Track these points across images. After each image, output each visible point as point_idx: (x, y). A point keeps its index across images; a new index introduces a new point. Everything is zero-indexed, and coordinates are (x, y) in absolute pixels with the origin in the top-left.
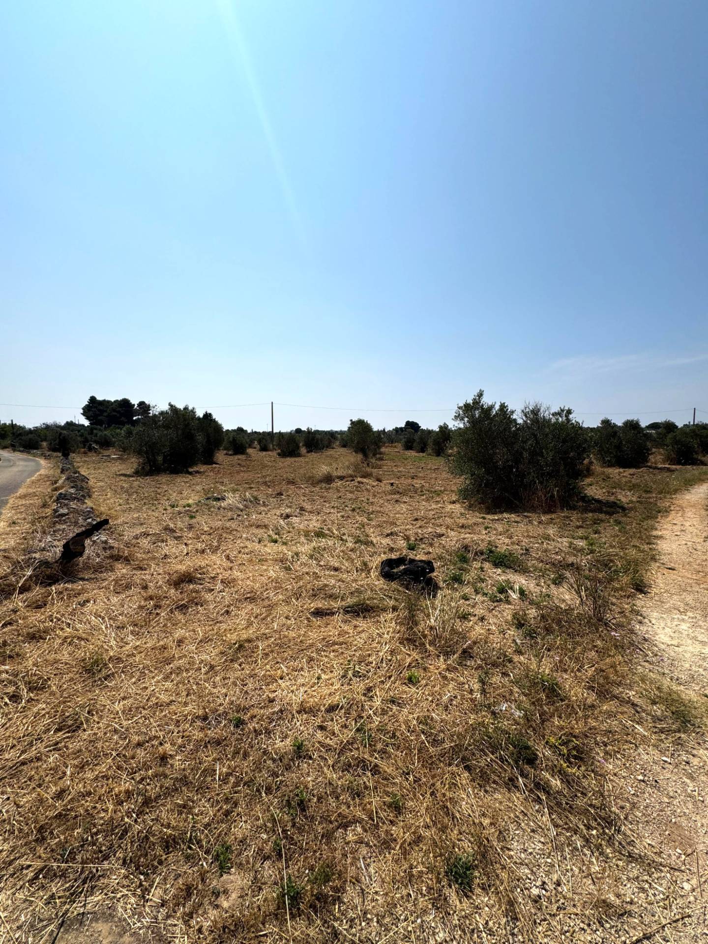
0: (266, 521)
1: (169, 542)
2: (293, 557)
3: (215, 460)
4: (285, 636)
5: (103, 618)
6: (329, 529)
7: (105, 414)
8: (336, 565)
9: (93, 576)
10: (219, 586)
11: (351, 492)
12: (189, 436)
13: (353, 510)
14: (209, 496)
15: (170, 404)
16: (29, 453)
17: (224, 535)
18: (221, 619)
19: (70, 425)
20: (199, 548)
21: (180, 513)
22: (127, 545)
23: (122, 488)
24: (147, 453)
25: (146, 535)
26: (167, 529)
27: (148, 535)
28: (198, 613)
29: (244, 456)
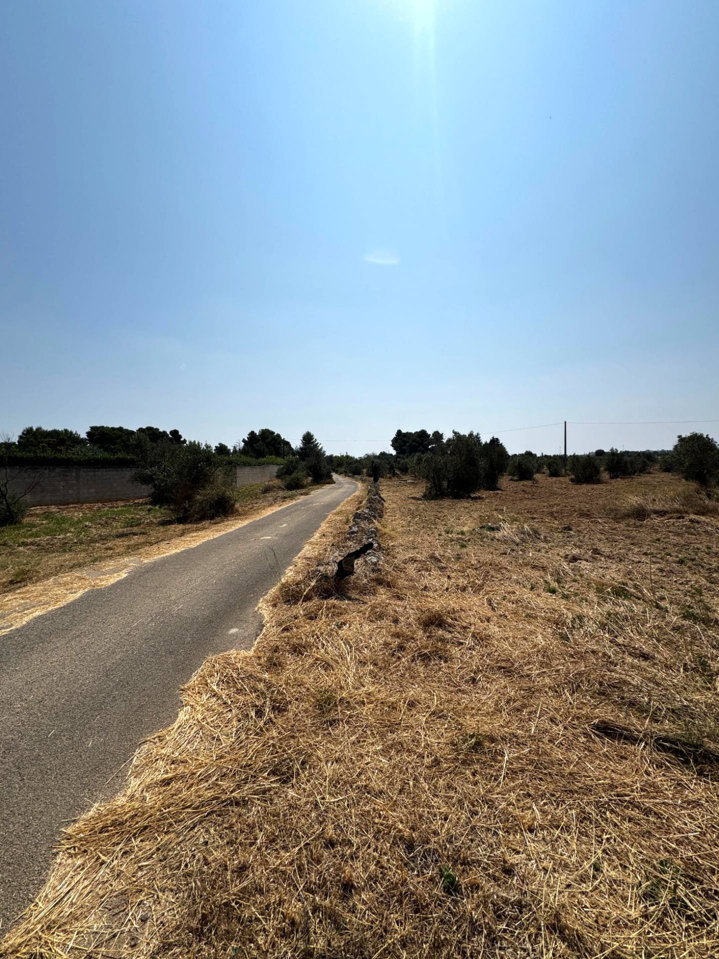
0: (545, 562)
1: (433, 572)
2: (573, 621)
3: (498, 486)
5: (351, 647)
6: (636, 587)
7: (408, 444)
8: (646, 649)
9: (357, 597)
10: (469, 642)
11: (678, 534)
12: (472, 462)
13: (681, 562)
14: (484, 524)
15: (455, 433)
16: (353, 477)
17: (492, 573)
18: (464, 687)
19: (382, 455)
20: (461, 584)
21: (452, 540)
22: (397, 568)
23: (410, 510)
24: (433, 478)
26: (432, 557)
27: (415, 561)
28: (440, 669)
29: (530, 482)
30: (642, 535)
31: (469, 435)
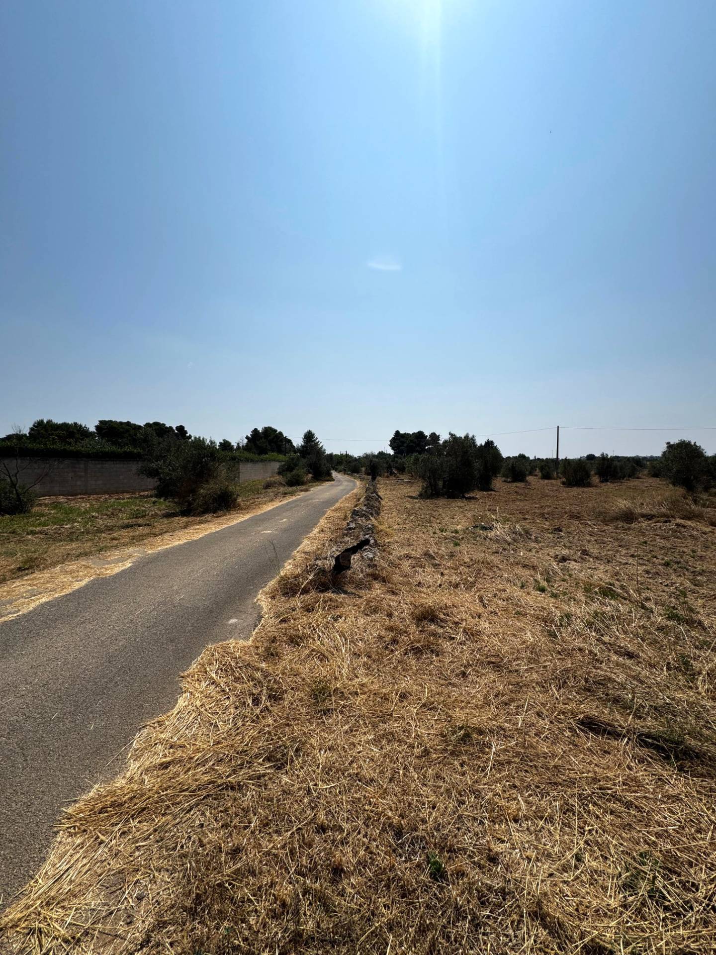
0: (535, 561)
1: (427, 569)
3: (492, 487)
4: (531, 746)
5: (346, 640)
6: (622, 587)
7: (405, 445)
8: (631, 648)
9: (353, 591)
10: (460, 637)
11: (664, 538)
12: (467, 463)
13: (667, 564)
14: (477, 523)
15: (451, 435)
16: (352, 475)
17: (484, 571)
19: (381, 454)
20: (453, 581)
21: (446, 538)
22: (392, 564)
23: (406, 508)
24: (429, 478)
25: (408, 557)
26: (427, 554)
27: (410, 558)
29: (522, 484)
30: (630, 537)
31: (465, 437)
